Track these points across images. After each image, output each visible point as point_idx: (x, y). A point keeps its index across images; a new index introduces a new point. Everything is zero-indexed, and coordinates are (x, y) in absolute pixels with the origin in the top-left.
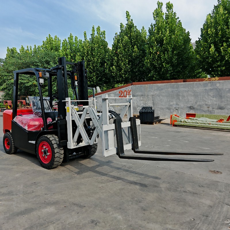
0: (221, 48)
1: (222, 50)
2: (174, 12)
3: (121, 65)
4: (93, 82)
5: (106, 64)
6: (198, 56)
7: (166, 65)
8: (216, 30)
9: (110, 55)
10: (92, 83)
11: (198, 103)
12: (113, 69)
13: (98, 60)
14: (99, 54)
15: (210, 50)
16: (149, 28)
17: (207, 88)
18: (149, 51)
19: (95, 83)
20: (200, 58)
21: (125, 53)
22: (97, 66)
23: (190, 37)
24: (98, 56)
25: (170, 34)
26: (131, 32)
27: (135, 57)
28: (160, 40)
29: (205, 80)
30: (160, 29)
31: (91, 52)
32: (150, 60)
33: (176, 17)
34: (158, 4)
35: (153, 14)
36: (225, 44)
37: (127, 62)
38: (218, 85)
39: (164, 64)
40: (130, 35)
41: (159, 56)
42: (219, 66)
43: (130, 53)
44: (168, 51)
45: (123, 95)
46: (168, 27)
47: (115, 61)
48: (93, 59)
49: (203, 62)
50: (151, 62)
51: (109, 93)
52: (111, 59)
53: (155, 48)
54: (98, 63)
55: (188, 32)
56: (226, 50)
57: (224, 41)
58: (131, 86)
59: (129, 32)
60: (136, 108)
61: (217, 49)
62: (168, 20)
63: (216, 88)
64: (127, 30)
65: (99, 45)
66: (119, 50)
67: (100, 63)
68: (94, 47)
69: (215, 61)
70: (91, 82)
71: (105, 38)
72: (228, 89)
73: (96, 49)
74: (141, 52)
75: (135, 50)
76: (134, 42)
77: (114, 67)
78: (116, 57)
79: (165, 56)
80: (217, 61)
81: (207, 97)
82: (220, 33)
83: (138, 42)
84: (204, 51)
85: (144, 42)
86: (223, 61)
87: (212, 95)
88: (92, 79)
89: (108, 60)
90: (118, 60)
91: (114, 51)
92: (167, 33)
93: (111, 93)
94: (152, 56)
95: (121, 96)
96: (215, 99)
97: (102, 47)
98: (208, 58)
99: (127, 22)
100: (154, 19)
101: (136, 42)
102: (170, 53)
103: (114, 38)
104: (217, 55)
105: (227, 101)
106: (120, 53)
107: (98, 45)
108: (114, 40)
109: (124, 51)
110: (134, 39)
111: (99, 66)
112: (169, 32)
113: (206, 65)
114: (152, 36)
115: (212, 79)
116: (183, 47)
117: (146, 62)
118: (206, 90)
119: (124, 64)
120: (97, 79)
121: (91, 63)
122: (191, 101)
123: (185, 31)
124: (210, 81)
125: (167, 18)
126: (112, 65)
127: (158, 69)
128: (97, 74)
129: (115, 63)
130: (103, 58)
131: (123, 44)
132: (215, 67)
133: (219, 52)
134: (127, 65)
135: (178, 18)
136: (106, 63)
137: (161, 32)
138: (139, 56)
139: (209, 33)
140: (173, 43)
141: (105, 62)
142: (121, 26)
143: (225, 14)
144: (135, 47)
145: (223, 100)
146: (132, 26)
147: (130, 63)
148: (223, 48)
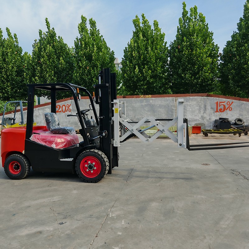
0: (144, 70)
1: (144, 72)
2: (97, 30)
3: (46, 76)
4: (8, 94)
5: (25, 74)
6: (125, 75)
7: (96, 81)
8: (139, 53)
9: (30, 64)
10: (6, 95)
11: (136, 117)
12: (36, 80)
13: (13, 68)
14: (14, 61)
15: (135, 70)
16: (75, 41)
17: (143, 104)
18: (77, 64)
19: (10, 95)
20: (127, 77)
21: (50, 64)
22: (12, 75)
23: (114, 56)
24: (13, 64)
25: (97, 51)
26: (54, 42)
27: (62, 69)
28: (89, 55)
29: (141, 97)
30: (87, 45)
31: (2, 57)
32: (79, 74)
33: (100, 35)
34: (82, 18)
35: (79, 27)
36: (146, 67)
37: (53, 74)
38: (151, 101)
39: (94, 79)
40: (53, 45)
41: (89, 72)
42: (142, 85)
43: (56, 64)
44: (97, 67)
45: (61, 109)
46: (94, 43)
47: (38, 72)
48: (6, 66)
49: (129, 80)
50: (80, 76)
51: (43, 107)
52: (31, 69)
53: (85, 63)
54: (13, 71)
55: (113, 51)
56: (147, 72)
57: (145, 64)
58: (71, 100)
59: (52, 41)
60: (77, 123)
61: (141, 71)
62: (93, 37)
63: (150, 104)
64: (48, 38)
65: (13, 50)
66: (42, 60)
67: (16, 71)
68: (6, 51)
69: (139, 80)
70: (4, 93)
71: (18, 43)
72: (158, 105)
73: (9, 54)
74: (68, 64)
75: (61, 62)
76: (58, 52)
77: (37, 78)
78: (39, 67)
79: (94, 71)
80: (141, 81)
81: (143, 112)
82: (142, 57)
83: (63, 53)
84: (130, 70)
85: (68, 54)
86: (145, 81)
87: (147, 110)
88: (6, 90)
89: (28, 69)
90: (42, 70)
91: (36, 60)
92: (95, 50)
93: (46, 108)
94: (82, 70)
95: (59, 111)
96: (149, 113)
97: (16, 53)
98: (133, 77)
99: (47, 30)
100: (79, 33)
101: (61, 53)
102: (99, 69)
103: (33, 45)
104: (141, 75)
105: (159, 114)
106: (44, 63)
107: (11, 50)
108: (33, 47)
109: (48, 61)
110: (59, 50)
111: (14, 75)
112: (96, 49)
113: (132, 83)
114: (80, 50)
115: (146, 97)
116: (110, 65)
117: (76, 76)
118: (142, 105)
119: (49, 76)
120: (12, 90)
121: (3, 70)
122: (130, 115)
123: (110, 50)
124: (145, 98)
125: (92, 34)
126: (34, 75)
127: (88, 83)
128: (12, 84)
129: (38, 74)
130: (19, 66)
131: (46, 53)
132: (139, 85)
133: (142, 73)
134: (53, 77)
135: (102, 36)
136: (26, 72)
137: (89, 48)
138: (66, 68)
139: (134, 55)
140: (101, 60)
141: (23, 71)
142: (40, 33)
143: (145, 41)
144: (61, 58)
145: (155, 114)
146: (54, 36)
147: (56, 75)
148: (145, 70)
